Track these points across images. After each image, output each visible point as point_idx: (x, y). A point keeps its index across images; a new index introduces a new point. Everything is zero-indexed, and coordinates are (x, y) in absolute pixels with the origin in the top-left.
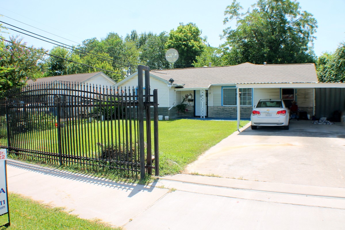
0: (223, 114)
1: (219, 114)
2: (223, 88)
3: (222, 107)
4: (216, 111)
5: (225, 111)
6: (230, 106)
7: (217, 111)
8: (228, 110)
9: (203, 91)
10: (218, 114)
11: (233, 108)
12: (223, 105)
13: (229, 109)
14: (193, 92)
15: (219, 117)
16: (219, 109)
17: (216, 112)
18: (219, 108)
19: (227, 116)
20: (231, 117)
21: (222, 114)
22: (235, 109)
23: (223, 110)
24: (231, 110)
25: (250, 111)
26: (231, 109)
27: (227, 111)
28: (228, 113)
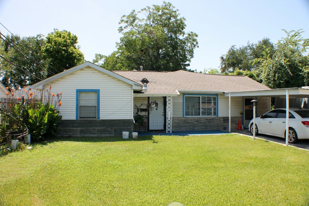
0: (185, 126)
1: (180, 127)
2: (185, 96)
3: (183, 119)
4: (176, 123)
5: (187, 123)
6: (192, 117)
7: (178, 123)
8: (190, 121)
9: (169, 98)
10: (178, 127)
11: (196, 120)
12: (185, 116)
13: (192, 120)
14: (147, 99)
15: (179, 130)
16: (180, 121)
17: (176, 125)
18: (179, 119)
19: (189, 128)
20: (193, 130)
21: (183, 127)
22: (198, 120)
23: (185, 121)
24: (194, 122)
25: (214, 122)
26: (194, 120)
27: (189, 123)
28: (191, 125)
